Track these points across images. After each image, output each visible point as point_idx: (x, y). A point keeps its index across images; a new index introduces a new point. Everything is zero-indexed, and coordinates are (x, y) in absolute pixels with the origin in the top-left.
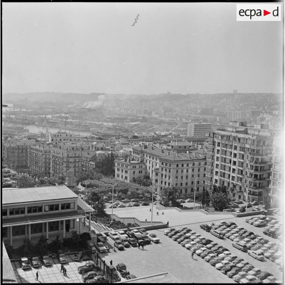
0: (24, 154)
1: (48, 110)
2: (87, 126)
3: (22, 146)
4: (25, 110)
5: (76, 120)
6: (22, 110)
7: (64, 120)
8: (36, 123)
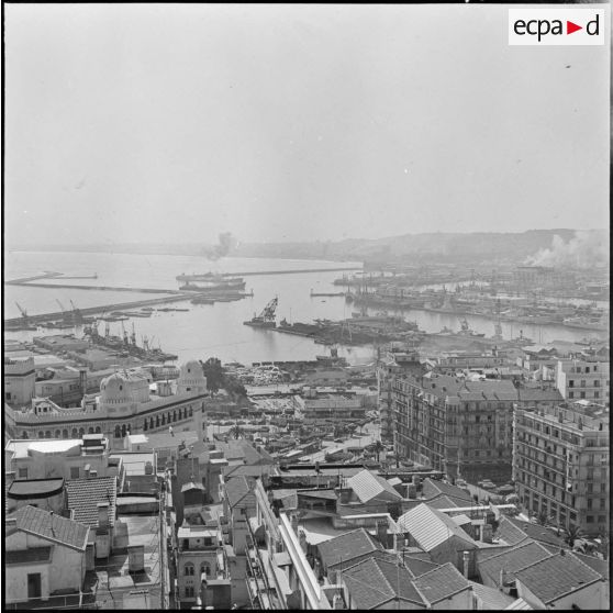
0: (483, 429)
1: (440, 273)
2: (553, 311)
3: (478, 403)
4: (391, 275)
5: (518, 295)
6: (386, 275)
7: (489, 296)
8: (427, 306)
